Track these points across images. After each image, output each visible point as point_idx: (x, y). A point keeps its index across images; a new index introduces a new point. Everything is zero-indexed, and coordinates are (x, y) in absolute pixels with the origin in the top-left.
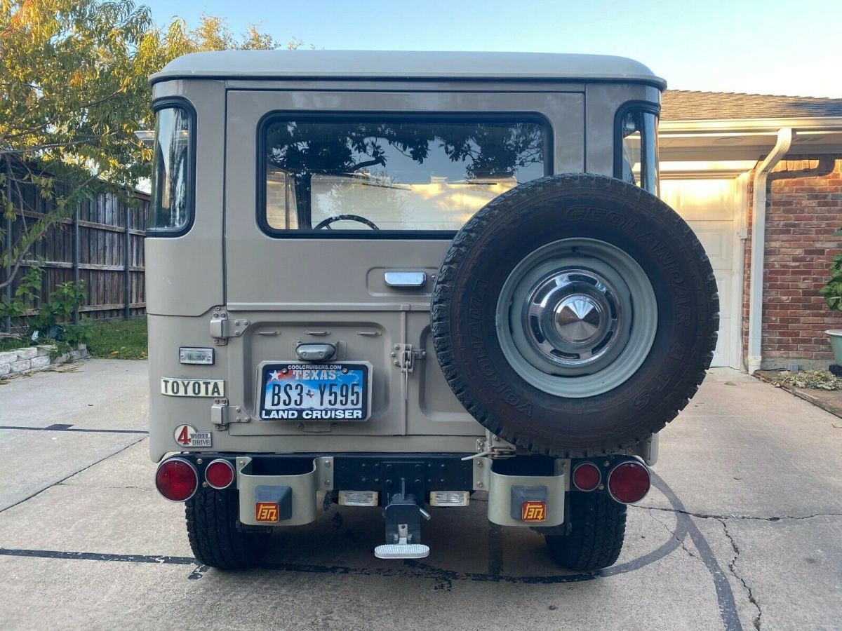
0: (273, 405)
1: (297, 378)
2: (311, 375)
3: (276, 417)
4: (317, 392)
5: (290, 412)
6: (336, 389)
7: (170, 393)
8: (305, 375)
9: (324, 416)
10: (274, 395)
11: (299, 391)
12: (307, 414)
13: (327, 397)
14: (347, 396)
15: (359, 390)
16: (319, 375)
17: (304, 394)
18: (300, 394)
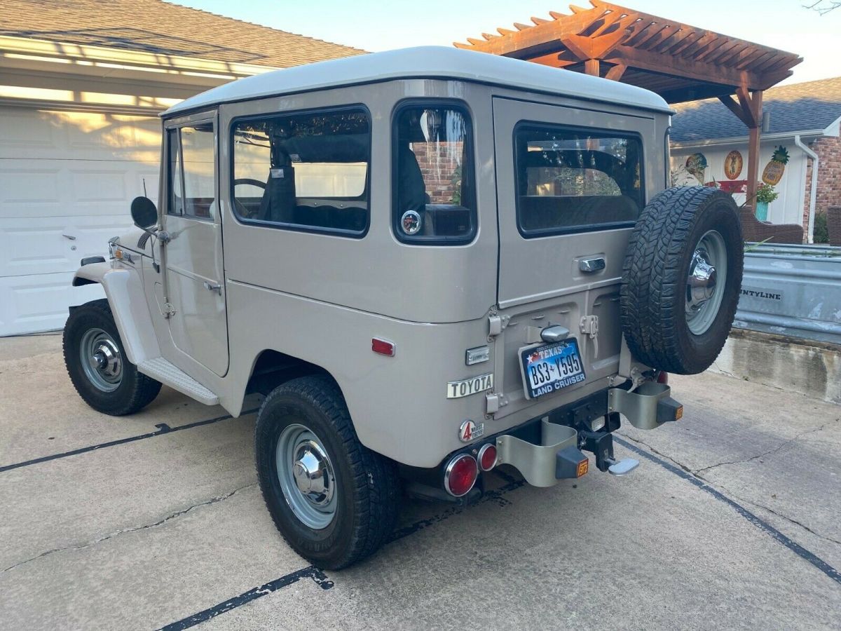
0: (536, 384)
1: (542, 358)
2: (548, 353)
3: (541, 393)
4: (555, 366)
5: (548, 387)
6: (565, 361)
7: (458, 395)
8: (546, 354)
9: (567, 385)
10: (534, 375)
11: (546, 369)
12: (557, 386)
13: (562, 369)
14: (571, 365)
15: (576, 358)
16: (553, 352)
17: (549, 370)
18: (547, 371)
